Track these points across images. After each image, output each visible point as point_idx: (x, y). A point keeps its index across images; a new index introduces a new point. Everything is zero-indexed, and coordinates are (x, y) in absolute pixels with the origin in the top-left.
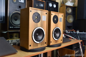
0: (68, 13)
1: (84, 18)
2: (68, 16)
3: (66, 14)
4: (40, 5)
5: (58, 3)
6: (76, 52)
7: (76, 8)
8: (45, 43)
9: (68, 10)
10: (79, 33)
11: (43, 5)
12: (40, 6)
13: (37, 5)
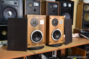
0: (85, 10)
2: (86, 14)
3: (83, 12)
4: (54, 6)
5: (73, 2)
8: (44, 43)
9: (86, 8)
12: (54, 7)
13: (51, 7)
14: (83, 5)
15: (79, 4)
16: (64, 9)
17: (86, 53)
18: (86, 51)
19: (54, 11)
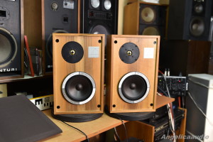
0: (145, 22)
1: (184, 39)
4: (66, 4)
6: (158, 129)
7: (168, 10)
8: (99, 106)
10: (169, 77)
11: (73, 4)
12: (65, 7)
13: (56, 6)
14: (139, 7)
15: (128, 4)
16: (92, 14)
17: (154, 133)
18: (154, 127)
19: (66, 20)
